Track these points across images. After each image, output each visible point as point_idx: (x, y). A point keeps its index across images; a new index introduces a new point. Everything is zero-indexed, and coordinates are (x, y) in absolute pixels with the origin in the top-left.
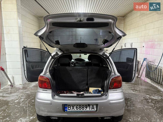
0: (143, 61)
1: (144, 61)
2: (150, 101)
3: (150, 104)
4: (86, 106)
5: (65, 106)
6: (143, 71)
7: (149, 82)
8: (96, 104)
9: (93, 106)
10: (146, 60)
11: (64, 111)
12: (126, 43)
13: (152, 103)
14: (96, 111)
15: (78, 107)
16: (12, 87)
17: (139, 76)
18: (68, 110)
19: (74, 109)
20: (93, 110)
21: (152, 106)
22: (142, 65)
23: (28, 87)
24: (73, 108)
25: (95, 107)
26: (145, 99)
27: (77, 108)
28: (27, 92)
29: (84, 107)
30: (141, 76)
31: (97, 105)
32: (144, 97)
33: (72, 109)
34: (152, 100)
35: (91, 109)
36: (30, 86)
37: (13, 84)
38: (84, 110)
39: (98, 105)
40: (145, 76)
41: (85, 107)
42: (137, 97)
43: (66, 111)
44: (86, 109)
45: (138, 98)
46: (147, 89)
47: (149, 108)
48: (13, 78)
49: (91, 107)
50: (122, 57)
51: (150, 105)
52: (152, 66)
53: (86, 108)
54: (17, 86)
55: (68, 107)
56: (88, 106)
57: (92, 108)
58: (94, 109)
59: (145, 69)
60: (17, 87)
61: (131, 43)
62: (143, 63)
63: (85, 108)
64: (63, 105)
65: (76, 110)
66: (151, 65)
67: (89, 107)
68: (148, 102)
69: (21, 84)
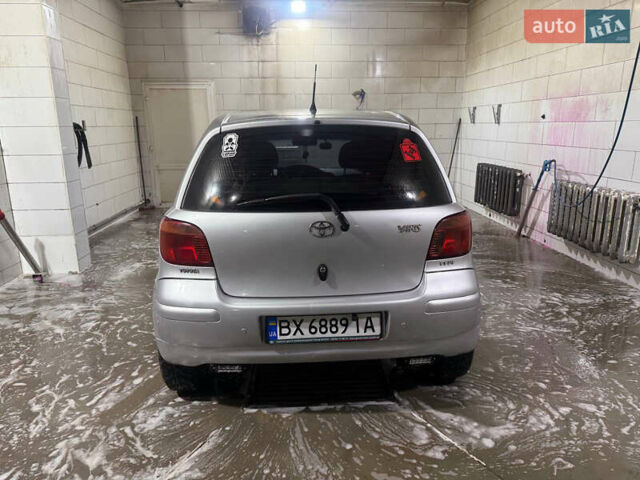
0: (542, 174)
1: (545, 173)
2: (564, 310)
3: (565, 319)
4: (344, 322)
5: (267, 322)
6: (539, 210)
7: (562, 251)
8: (380, 312)
9: (369, 319)
10: (553, 169)
11: (267, 342)
12: (475, 108)
13: (573, 316)
14: (381, 335)
15: (316, 324)
16: (41, 281)
17: (523, 233)
18: (279, 338)
19: (302, 334)
20: (369, 332)
21: (572, 326)
22: (535, 189)
23: (105, 283)
24: (298, 329)
25: (376, 321)
26: (548, 305)
27: (311, 327)
28: (104, 300)
29: (339, 325)
30: (532, 228)
31: (383, 315)
32: (543, 301)
33: (294, 334)
34: (573, 307)
35: (362, 330)
36: (113, 278)
37: (43, 274)
38: (339, 334)
39: (386, 313)
40: (545, 230)
41: (343, 325)
42: (518, 300)
43: (272, 342)
44: (344, 332)
45: (523, 302)
46: (554, 273)
47: (562, 332)
48: (41, 247)
49: (362, 322)
50: (459, 166)
51: (563, 323)
52: (572, 188)
53: (346, 326)
54: (60, 278)
55: (281, 327)
56: (353, 320)
57: (366, 327)
58: (374, 331)
59: (548, 203)
60: (60, 284)
61: (496, 107)
62: (539, 181)
63: (341, 329)
64: (261, 318)
65: (309, 336)
66: (570, 186)
67: (355, 323)
68: (558, 315)
69: (76, 273)
